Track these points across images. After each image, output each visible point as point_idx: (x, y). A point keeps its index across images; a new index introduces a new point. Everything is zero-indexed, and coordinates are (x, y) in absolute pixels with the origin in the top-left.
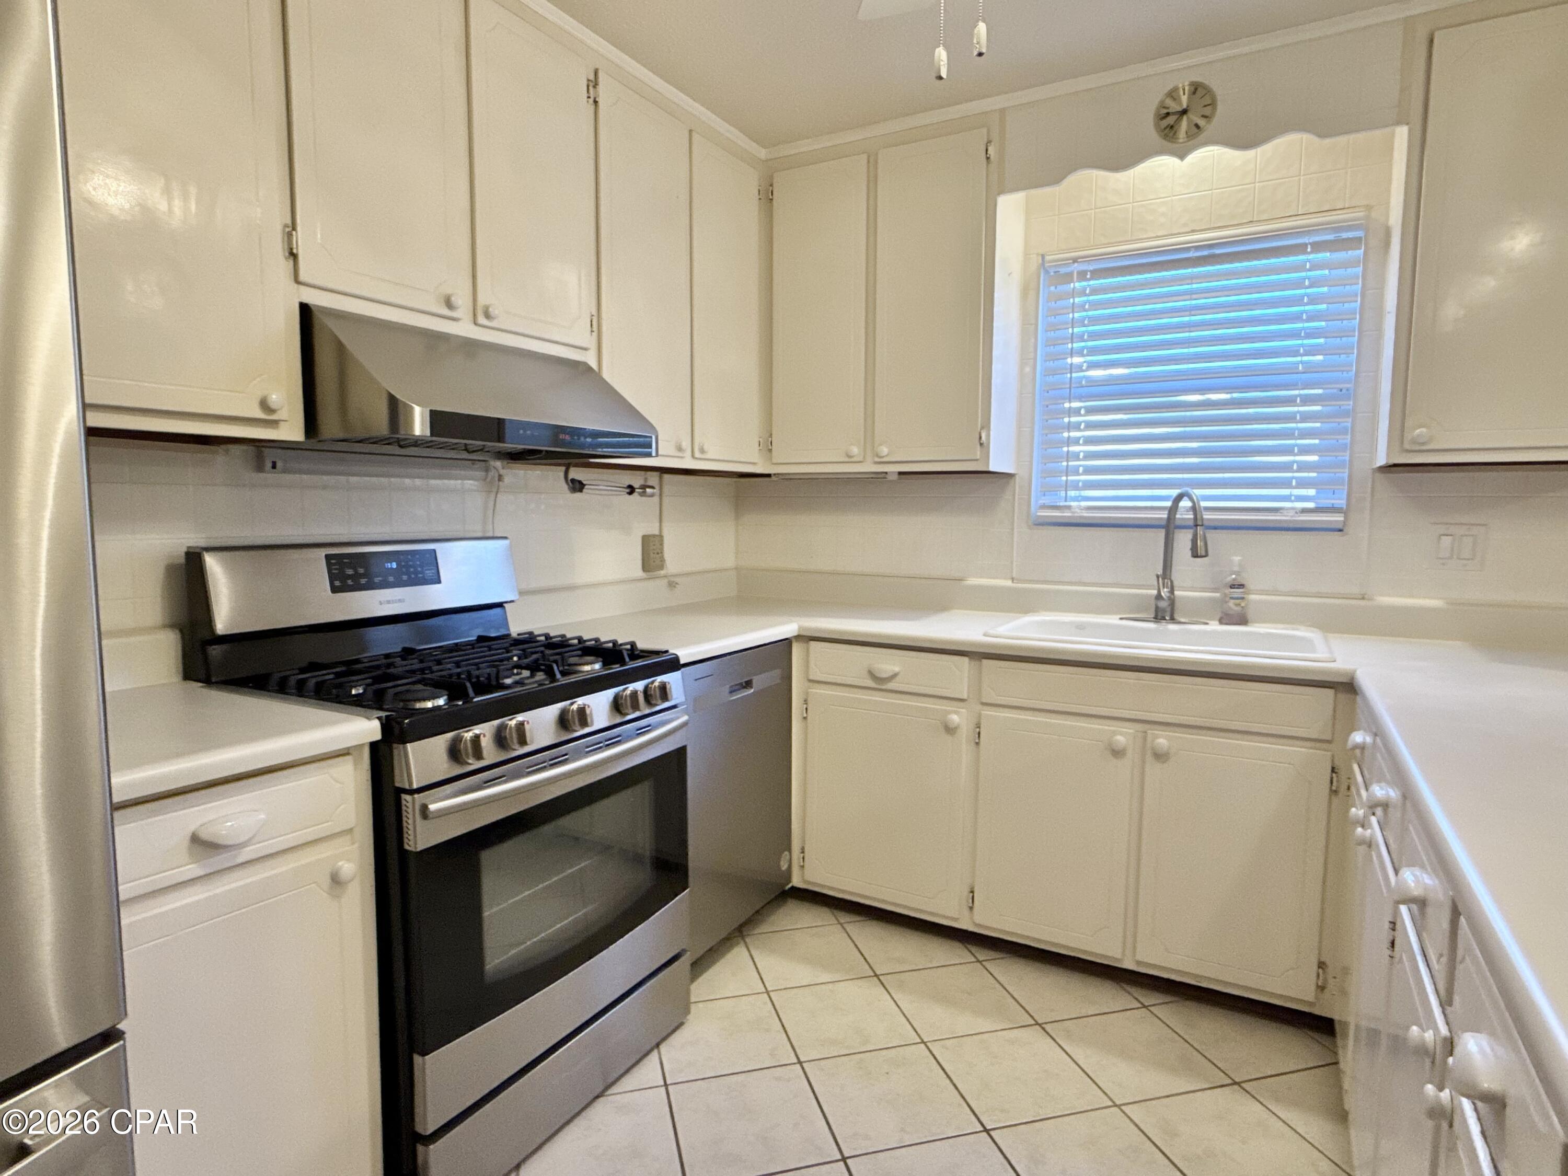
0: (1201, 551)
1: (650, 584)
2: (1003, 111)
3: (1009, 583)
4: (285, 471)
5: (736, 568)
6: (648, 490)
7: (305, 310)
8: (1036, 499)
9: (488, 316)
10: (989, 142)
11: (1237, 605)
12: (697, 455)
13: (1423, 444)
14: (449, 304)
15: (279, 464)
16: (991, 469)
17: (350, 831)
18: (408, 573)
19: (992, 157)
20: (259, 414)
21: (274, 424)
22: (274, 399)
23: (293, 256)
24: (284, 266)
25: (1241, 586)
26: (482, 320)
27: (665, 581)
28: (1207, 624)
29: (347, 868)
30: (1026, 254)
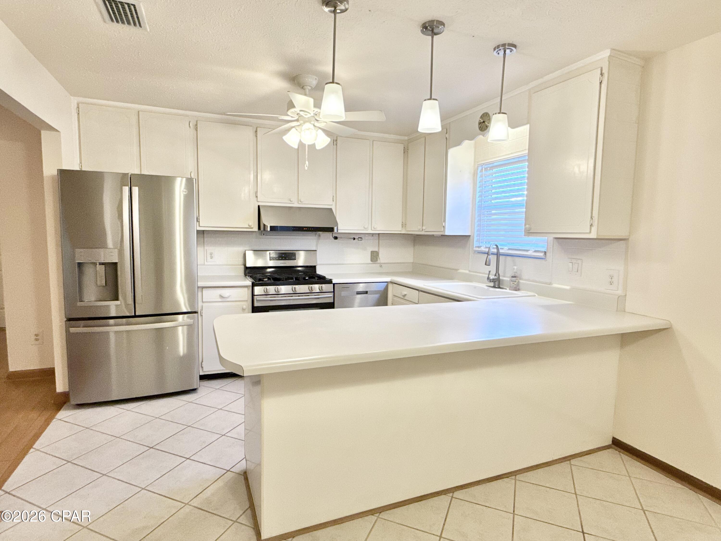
0: (488, 263)
1: (374, 265)
2: (450, 123)
3: (467, 272)
4: (266, 235)
5: (413, 263)
6: (359, 239)
7: (259, 206)
8: (476, 244)
9: (300, 201)
10: (447, 133)
11: (514, 283)
12: (373, 229)
13: (529, 230)
14: (290, 201)
15: (265, 234)
16: (446, 234)
17: (247, 301)
18: (288, 258)
19: (447, 138)
20: (248, 227)
21: (252, 228)
22: (250, 224)
23: (257, 197)
24: (255, 198)
25: (515, 277)
26: (299, 202)
27: (379, 265)
28: (506, 289)
29: (244, 307)
30: (475, 162)
